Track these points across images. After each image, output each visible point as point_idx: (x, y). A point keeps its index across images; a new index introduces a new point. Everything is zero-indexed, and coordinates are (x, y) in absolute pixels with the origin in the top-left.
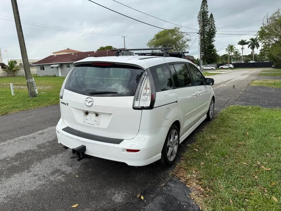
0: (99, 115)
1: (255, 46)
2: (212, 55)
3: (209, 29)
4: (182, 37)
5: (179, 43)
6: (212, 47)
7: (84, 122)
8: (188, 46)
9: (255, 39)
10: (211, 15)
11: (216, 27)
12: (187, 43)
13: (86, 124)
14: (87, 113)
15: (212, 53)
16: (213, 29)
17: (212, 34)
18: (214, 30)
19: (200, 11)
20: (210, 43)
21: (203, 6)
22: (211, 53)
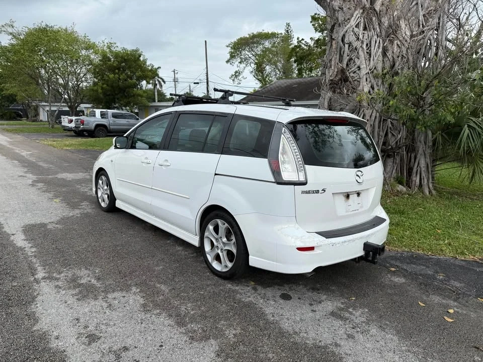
0: (361, 193)
13: (351, 213)
14: (348, 197)
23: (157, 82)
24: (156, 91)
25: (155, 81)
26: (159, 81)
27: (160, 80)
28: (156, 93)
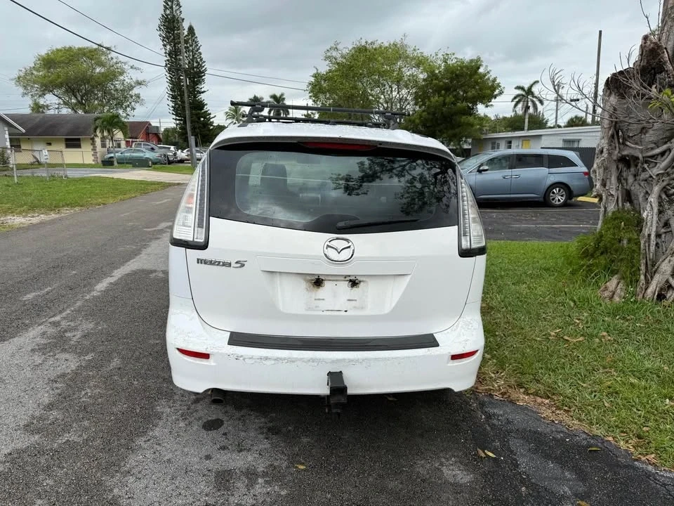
0: (363, 281)
1: (282, 111)
2: (201, 125)
3: (189, 62)
4: (122, 73)
5: (115, 87)
6: (201, 105)
7: (309, 309)
8: (138, 96)
9: (280, 97)
10: (191, 29)
11: (204, 60)
12: (135, 91)
13: (321, 313)
14: (318, 282)
15: (202, 119)
16: (197, 62)
17: (196, 75)
18: (200, 66)
19: (163, 13)
20: (195, 97)
21: (169, 3)
22: (200, 119)
23: (530, 104)
24: (527, 116)
25: (528, 101)
26: (533, 101)
27: (534, 99)
28: (527, 120)
